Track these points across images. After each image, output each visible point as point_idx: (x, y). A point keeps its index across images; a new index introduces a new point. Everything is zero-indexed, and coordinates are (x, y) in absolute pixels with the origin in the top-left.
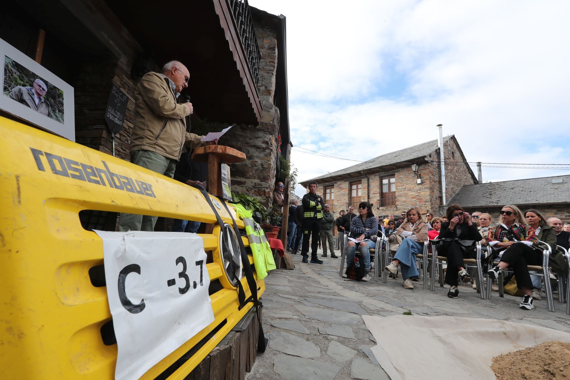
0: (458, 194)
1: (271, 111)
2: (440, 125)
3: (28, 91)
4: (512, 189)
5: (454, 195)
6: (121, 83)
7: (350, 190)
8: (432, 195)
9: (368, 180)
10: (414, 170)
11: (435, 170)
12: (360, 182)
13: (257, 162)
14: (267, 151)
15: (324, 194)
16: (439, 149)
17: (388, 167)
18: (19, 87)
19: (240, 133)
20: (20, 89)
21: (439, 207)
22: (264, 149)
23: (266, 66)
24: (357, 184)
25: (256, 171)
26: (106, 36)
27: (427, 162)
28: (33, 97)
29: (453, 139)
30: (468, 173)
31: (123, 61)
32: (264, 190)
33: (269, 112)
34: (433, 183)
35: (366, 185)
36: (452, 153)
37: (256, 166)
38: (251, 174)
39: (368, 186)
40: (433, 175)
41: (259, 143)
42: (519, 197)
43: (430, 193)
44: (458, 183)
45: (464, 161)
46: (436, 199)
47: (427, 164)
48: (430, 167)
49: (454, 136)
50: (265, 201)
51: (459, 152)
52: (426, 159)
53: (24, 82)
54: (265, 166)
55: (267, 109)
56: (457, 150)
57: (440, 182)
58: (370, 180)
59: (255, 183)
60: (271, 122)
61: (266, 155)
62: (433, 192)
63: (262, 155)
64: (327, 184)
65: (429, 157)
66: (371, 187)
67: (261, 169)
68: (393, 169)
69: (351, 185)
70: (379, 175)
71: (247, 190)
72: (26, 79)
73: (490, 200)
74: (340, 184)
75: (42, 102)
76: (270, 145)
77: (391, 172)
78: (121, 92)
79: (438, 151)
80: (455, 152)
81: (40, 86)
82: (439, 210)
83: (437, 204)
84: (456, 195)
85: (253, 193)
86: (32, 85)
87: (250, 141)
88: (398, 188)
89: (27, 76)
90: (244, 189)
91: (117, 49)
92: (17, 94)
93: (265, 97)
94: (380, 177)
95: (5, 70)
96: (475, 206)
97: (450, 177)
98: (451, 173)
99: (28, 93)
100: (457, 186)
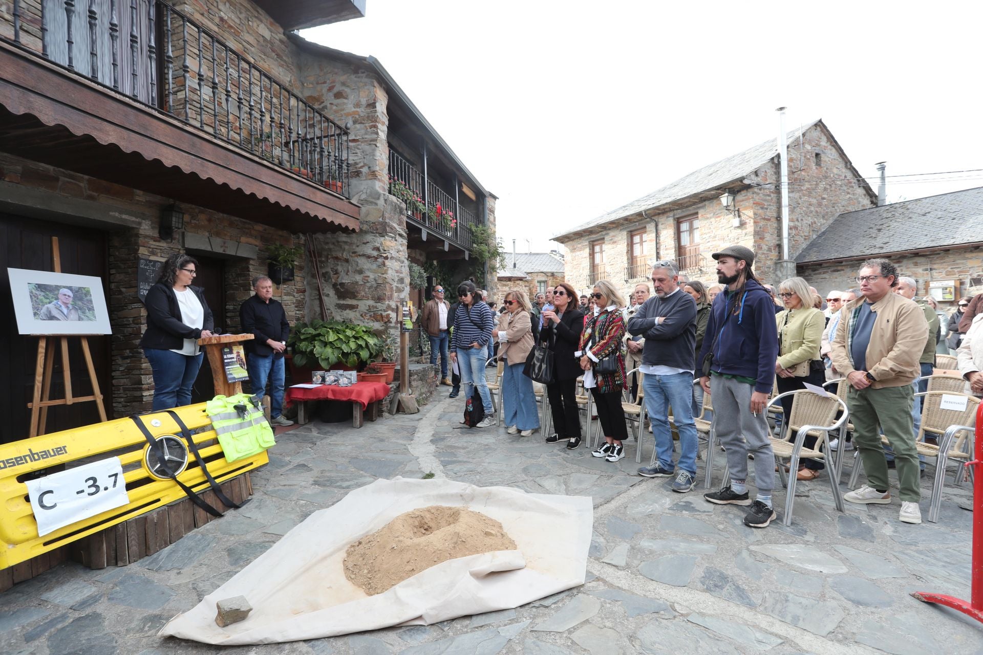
0: (824, 233)
1: (378, 202)
2: (781, 109)
3: (55, 305)
4: (924, 215)
5: (815, 237)
6: (149, 252)
7: (631, 245)
8: (759, 245)
9: (657, 226)
10: (725, 204)
11: (770, 198)
12: (643, 230)
13: (369, 277)
14: (380, 260)
15: (590, 255)
16: (778, 156)
17: (686, 200)
18: (46, 306)
19: (344, 239)
20: (48, 308)
21: (776, 263)
22: (376, 258)
23: (366, 134)
24: (641, 235)
25: (369, 289)
26: (117, 214)
27: (749, 187)
28: (60, 309)
29: (819, 126)
30: (856, 186)
31: (146, 228)
32: (381, 314)
33: (376, 204)
34: (762, 223)
35: (654, 235)
36: (814, 155)
37: (368, 282)
38: (363, 293)
39: (657, 236)
40: (762, 208)
41: (369, 251)
42: (925, 233)
43: (755, 242)
44: (829, 211)
45: (846, 167)
46: (770, 250)
47: (749, 190)
48: (755, 195)
49: (820, 121)
50: (383, 328)
51: (834, 150)
52: (746, 182)
54: (380, 282)
55: (373, 200)
56: (830, 147)
57: (779, 219)
58: (660, 226)
59: (369, 306)
60: (381, 219)
61: (379, 266)
62: (762, 238)
63: (374, 267)
64: (594, 237)
65: (753, 177)
66: (662, 239)
67: (375, 285)
68: (695, 203)
69: (631, 235)
70: (674, 216)
71: (361, 315)
72: (51, 295)
73: (873, 242)
74: (614, 236)
75: (71, 310)
76: (382, 251)
77: (691, 210)
78: (151, 261)
79: (776, 161)
80: (824, 153)
81: (65, 295)
82: (775, 270)
83: (771, 259)
84: (819, 237)
85: (368, 319)
86: (57, 299)
87: (357, 249)
88: (704, 236)
89: (50, 291)
90: (358, 315)
91: (134, 219)
92: (46, 314)
93: (369, 182)
94: (674, 219)
95: (31, 296)
96: (841, 256)
97: (806, 204)
98: (809, 196)
99: (56, 308)
100: (823, 217)
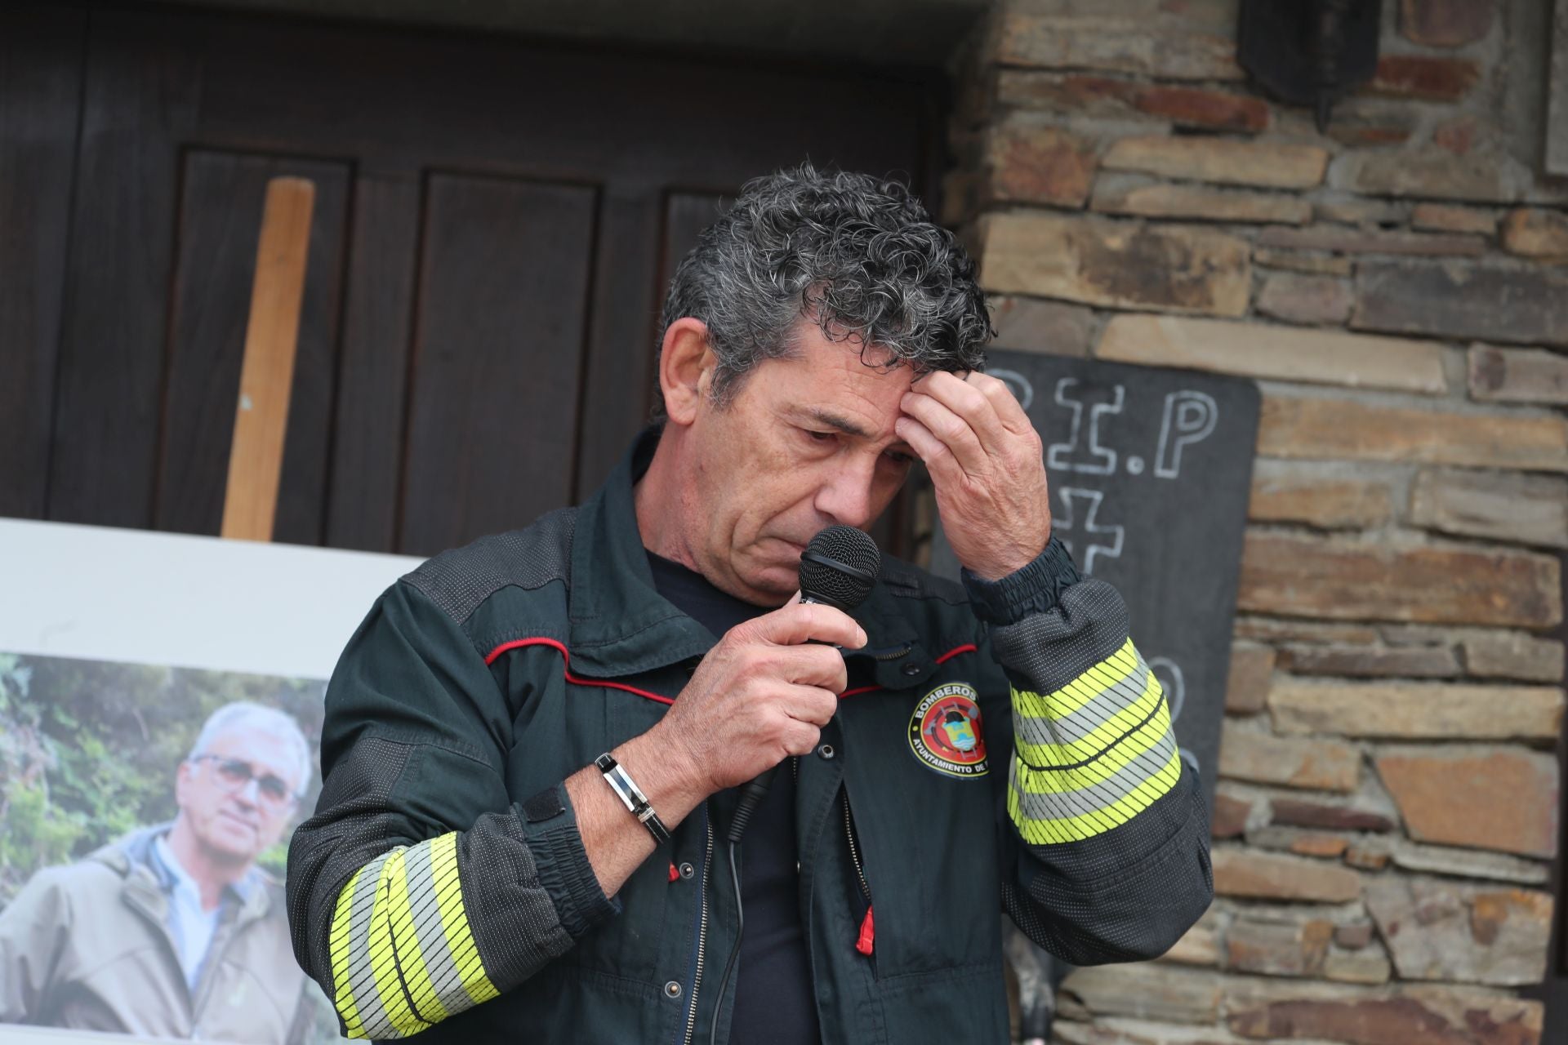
3: (124, 874)
18: (46, 876)
20: (53, 898)
28: (159, 913)
53: (90, 811)
72: (114, 768)
75: (250, 925)
81: (240, 770)
86: (157, 808)
89: (124, 734)
99: (126, 902)
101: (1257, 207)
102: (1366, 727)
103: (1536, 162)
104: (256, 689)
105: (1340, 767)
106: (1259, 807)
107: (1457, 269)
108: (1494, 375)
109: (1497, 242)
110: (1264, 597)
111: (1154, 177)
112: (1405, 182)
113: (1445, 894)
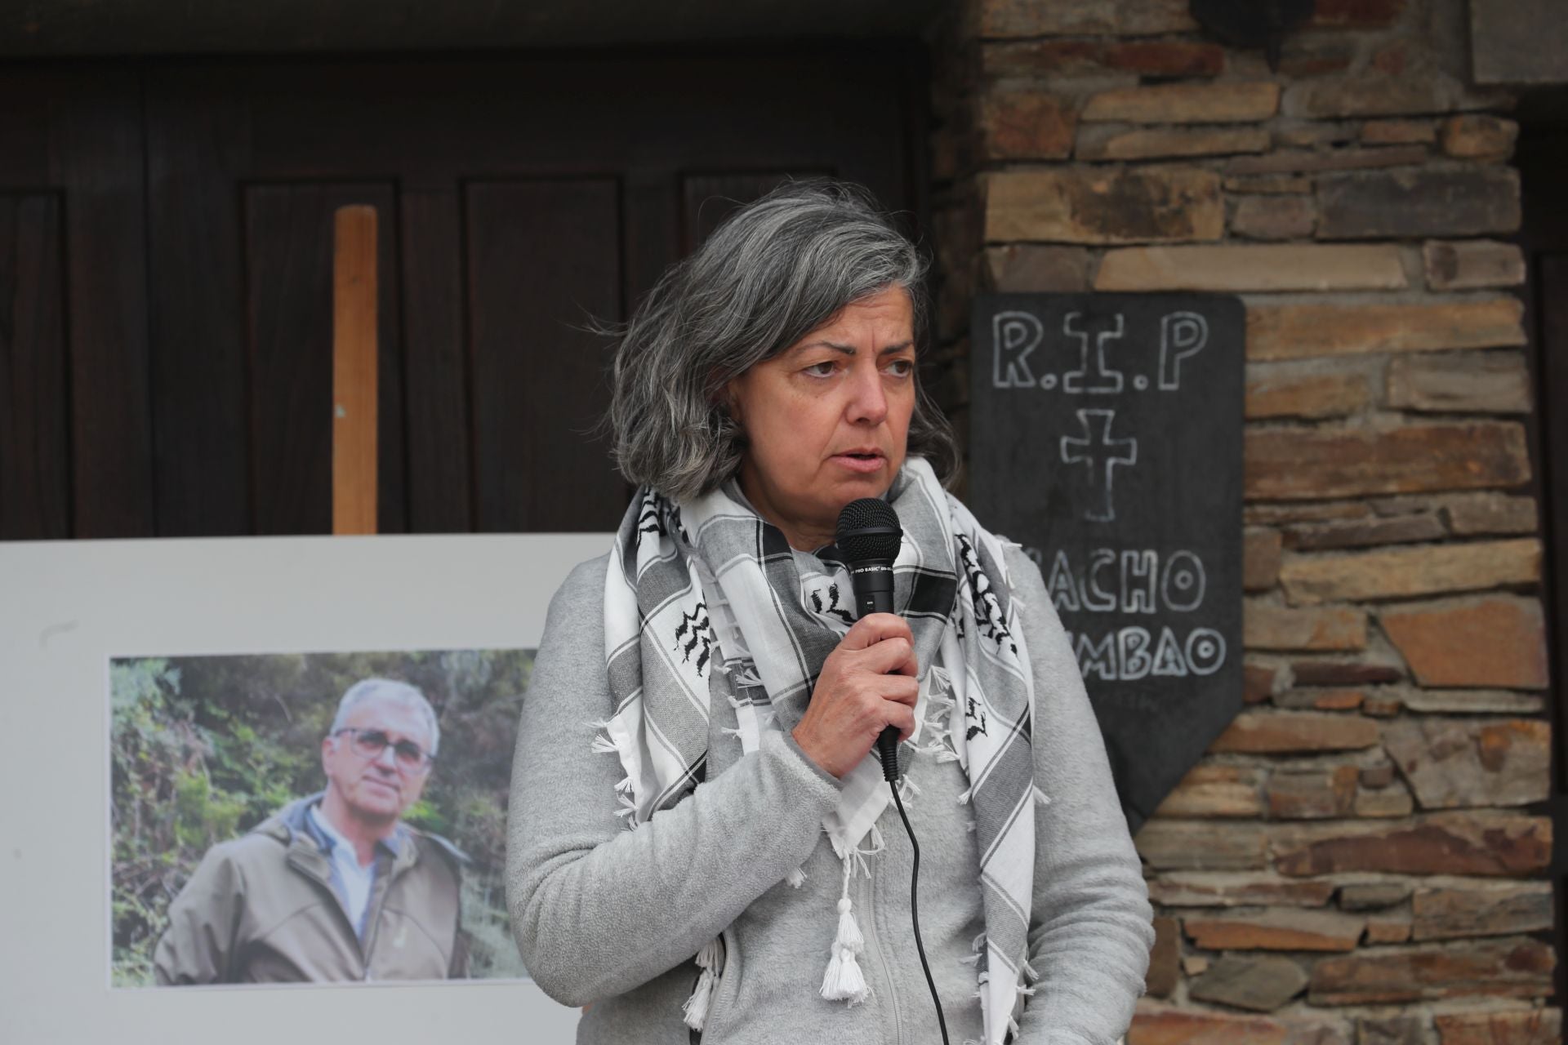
3: (286, 842)
18: (218, 852)
20: (227, 870)
28: (322, 873)
53: (249, 789)
72: (265, 750)
75: (403, 874)
81: (377, 739)
86: (308, 781)
89: (268, 714)
92: (208, 928)
99: (291, 866)
101: (1223, 141)
102: (1369, 591)
103: (1465, 74)
104: (384, 665)
105: (1350, 628)
106: (1282, 671)
107: (1405, 177)
108: (1448, 267)
109: (1437, 148)
110: (1266, 486)
111: (1128, 125)
112: (1350, 104)
113: (1454, 731)
